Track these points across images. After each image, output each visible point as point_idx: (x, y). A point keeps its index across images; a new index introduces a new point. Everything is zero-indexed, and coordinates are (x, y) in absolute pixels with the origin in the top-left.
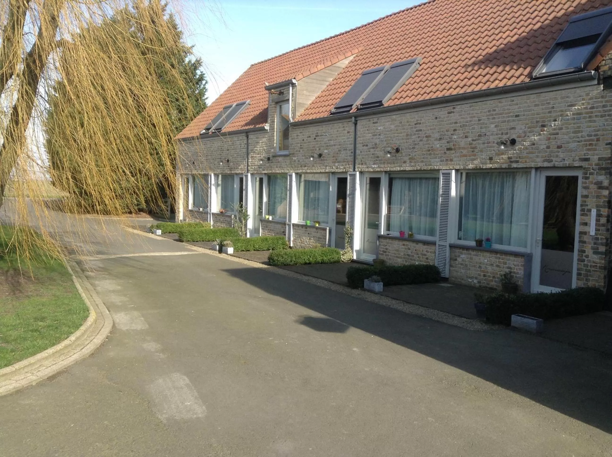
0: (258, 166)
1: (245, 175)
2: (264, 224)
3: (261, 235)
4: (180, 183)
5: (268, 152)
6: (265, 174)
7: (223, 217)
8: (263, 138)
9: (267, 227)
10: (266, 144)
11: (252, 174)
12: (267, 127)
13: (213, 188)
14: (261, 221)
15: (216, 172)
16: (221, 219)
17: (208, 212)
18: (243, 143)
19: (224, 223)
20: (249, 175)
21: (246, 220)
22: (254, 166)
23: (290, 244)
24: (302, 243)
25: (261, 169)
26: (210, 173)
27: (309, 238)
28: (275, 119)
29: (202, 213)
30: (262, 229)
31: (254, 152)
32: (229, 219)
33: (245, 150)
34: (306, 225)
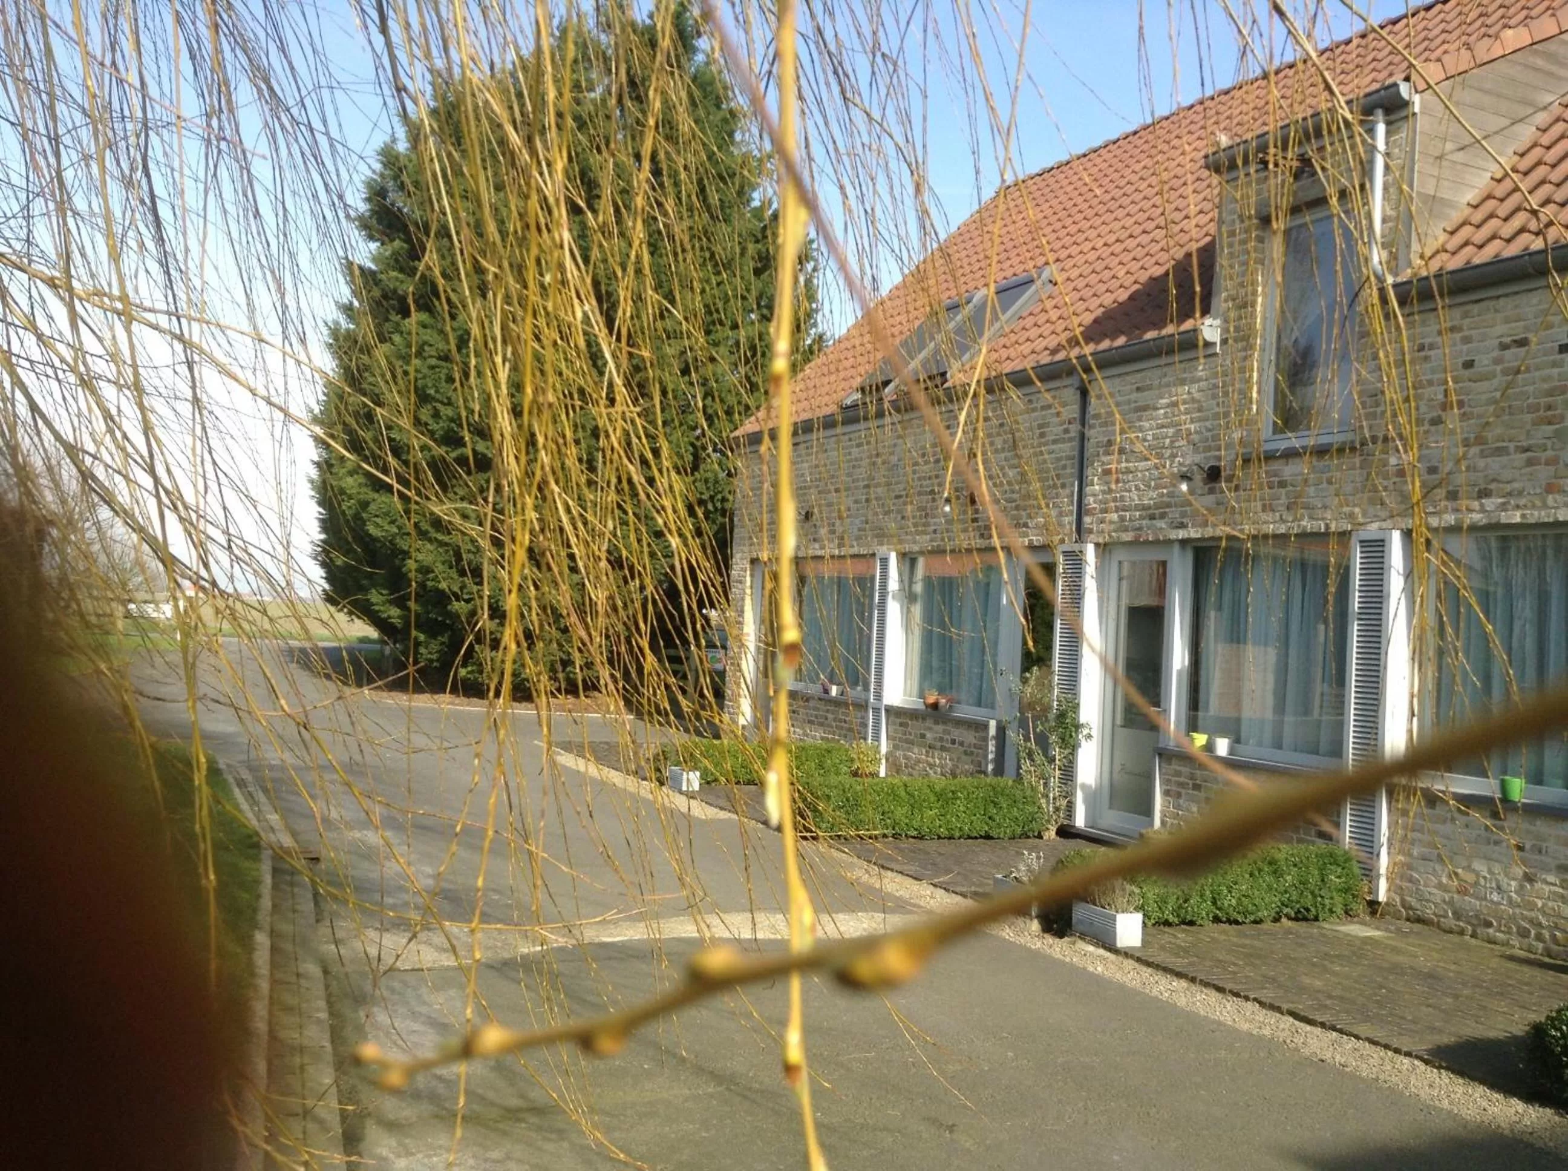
0: (1144, 508)
1: (1065, 553)
2: (1178, 774)
3: (1157, 823)
4: (748, 591)
5: (1210, 442)
6: (1184, 542)
7: (940, 728)
8: (1183, 382)
9: (1196, 787)
10: (1200, 410)
11: (1103, 549)
12: (1210, 329)
13: (894, 609)
14: (1160, 755)
15: (907, 547)
16: (929, 735)
17: (867, 701)
18: (1056, 420)
19: (943, 749)
20: (1090, 552)
21: (1071, 746)
22: (1117, 509)
23: (1374, 891)
24: (1462, 891)
25: (1161, 524)
26: (882, 550)
27: (1519, 871)
28: (1255, 293)
29: (836, 703)
30: (1166, 793)
31: (1122, 451)
32: (969, 737)
33: (1068, 449)
34: (1505, 800)
